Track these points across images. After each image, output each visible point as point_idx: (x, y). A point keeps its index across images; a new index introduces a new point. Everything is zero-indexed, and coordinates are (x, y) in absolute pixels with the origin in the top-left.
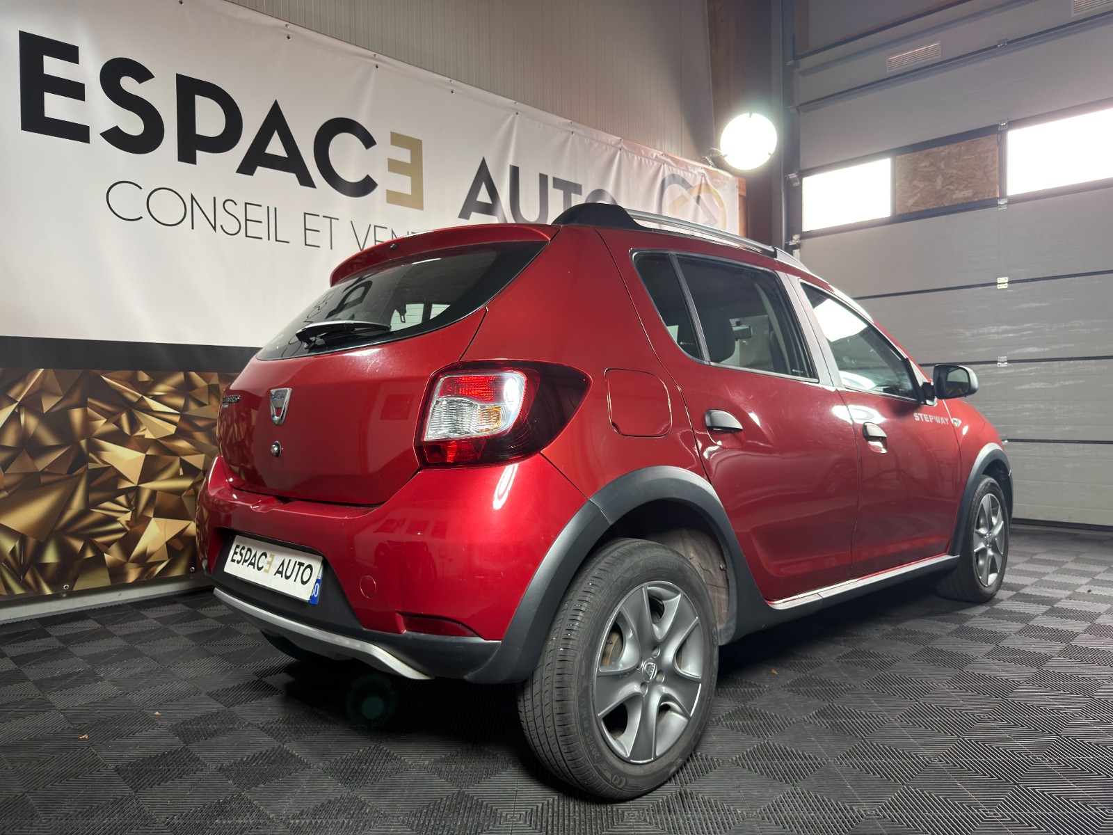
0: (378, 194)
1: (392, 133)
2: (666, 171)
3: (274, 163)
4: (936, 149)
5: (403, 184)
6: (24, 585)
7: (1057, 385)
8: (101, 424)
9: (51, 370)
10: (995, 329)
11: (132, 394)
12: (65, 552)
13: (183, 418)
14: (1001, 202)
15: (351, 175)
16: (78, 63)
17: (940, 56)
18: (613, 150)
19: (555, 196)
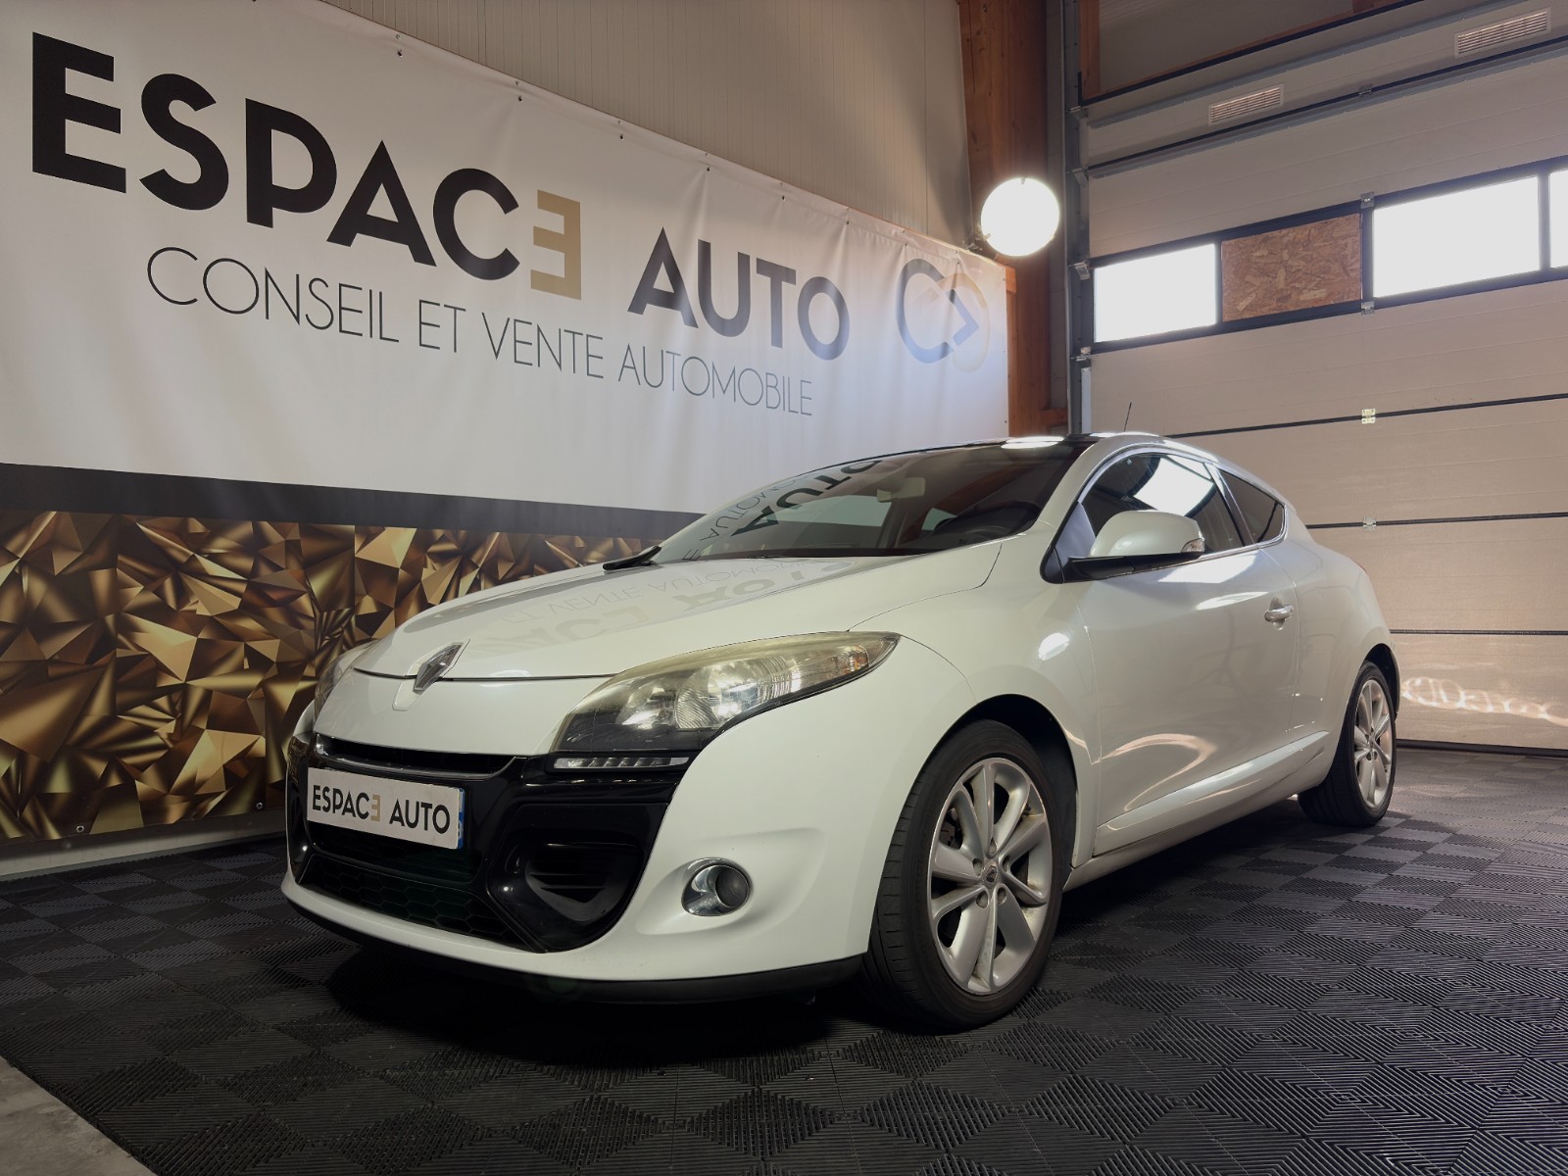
0: (518, 277)
1: (539, 191)
2: (909, 255)
3: (380, 229)
4: (1276, 233)
5: (553, 263)
6: (22, 824)
9: (67, 513)
10: (1359, 479)
11: (179, 551)
12: (80, 777)
13: (251, 587)
14: (1366, 306)
15: (483, 247)
16: (110, 77)
17: (1280, 105)
18: (837, 223)
19: (760, 285)
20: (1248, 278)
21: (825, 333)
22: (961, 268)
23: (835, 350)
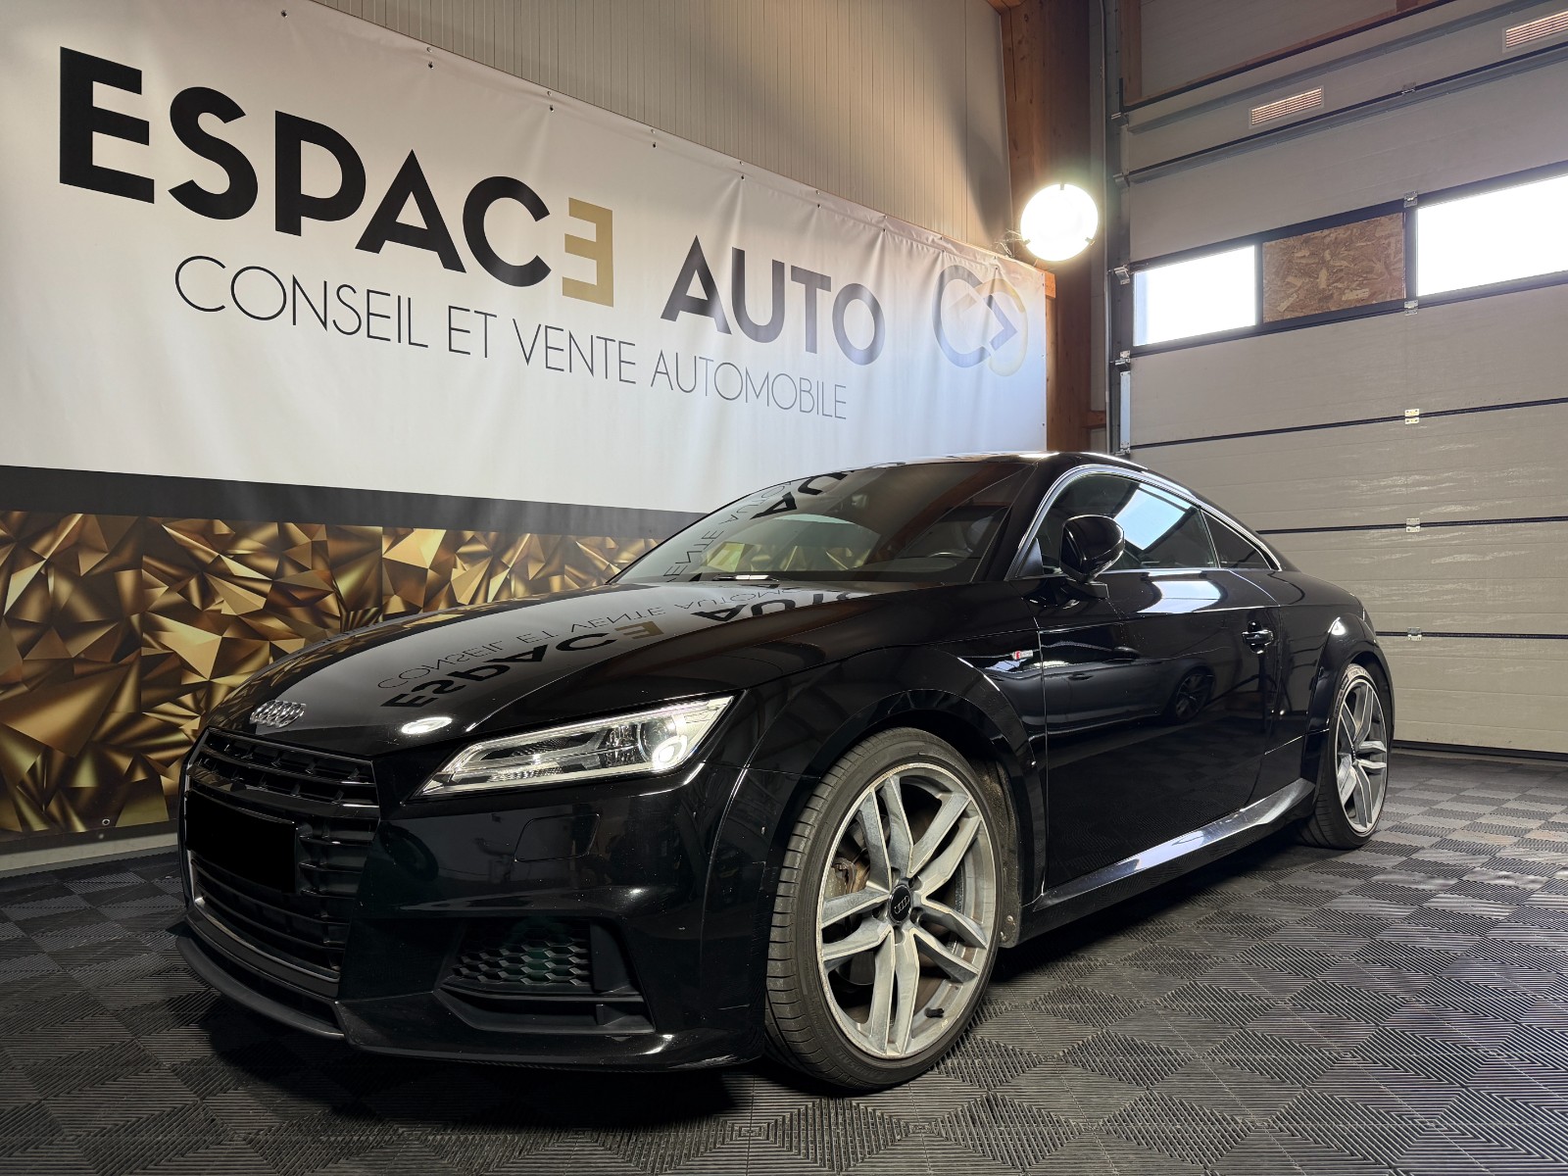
0: (550, 284)
1: (571, 200)
2: (946, 262)
3: (408, 236)
4: (1317, 234)
5: (586, 270)
6: (47, 818)
7: (1488, 558)
8: (161, 594)
9: (92, 518)
10: (1402, 480)
11: (205, 553)
12: (106, 773)
13: (278, 587)
14: (1409, 305)
15: (514, 255)
16: (140, 92)
17: (1322, 106)
18: (873, 230)
19: (795, 291)
20: (1290, 279)
21: (860, 338)
22: (1000, 273)
23: (871, 354)
